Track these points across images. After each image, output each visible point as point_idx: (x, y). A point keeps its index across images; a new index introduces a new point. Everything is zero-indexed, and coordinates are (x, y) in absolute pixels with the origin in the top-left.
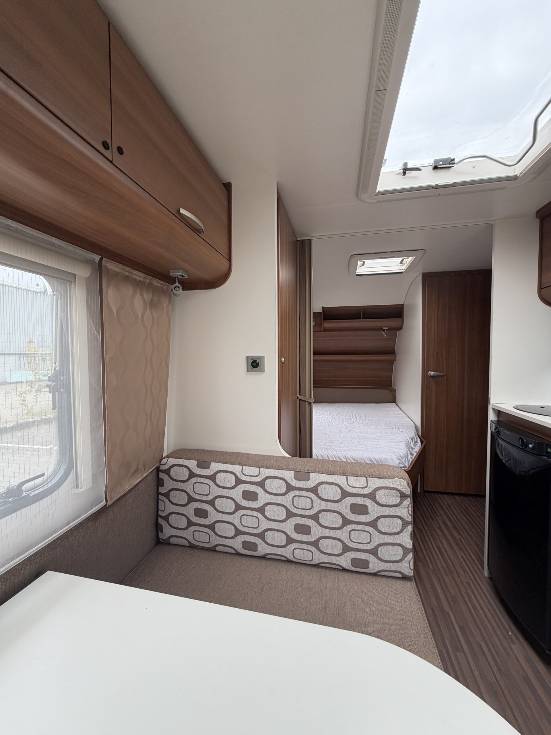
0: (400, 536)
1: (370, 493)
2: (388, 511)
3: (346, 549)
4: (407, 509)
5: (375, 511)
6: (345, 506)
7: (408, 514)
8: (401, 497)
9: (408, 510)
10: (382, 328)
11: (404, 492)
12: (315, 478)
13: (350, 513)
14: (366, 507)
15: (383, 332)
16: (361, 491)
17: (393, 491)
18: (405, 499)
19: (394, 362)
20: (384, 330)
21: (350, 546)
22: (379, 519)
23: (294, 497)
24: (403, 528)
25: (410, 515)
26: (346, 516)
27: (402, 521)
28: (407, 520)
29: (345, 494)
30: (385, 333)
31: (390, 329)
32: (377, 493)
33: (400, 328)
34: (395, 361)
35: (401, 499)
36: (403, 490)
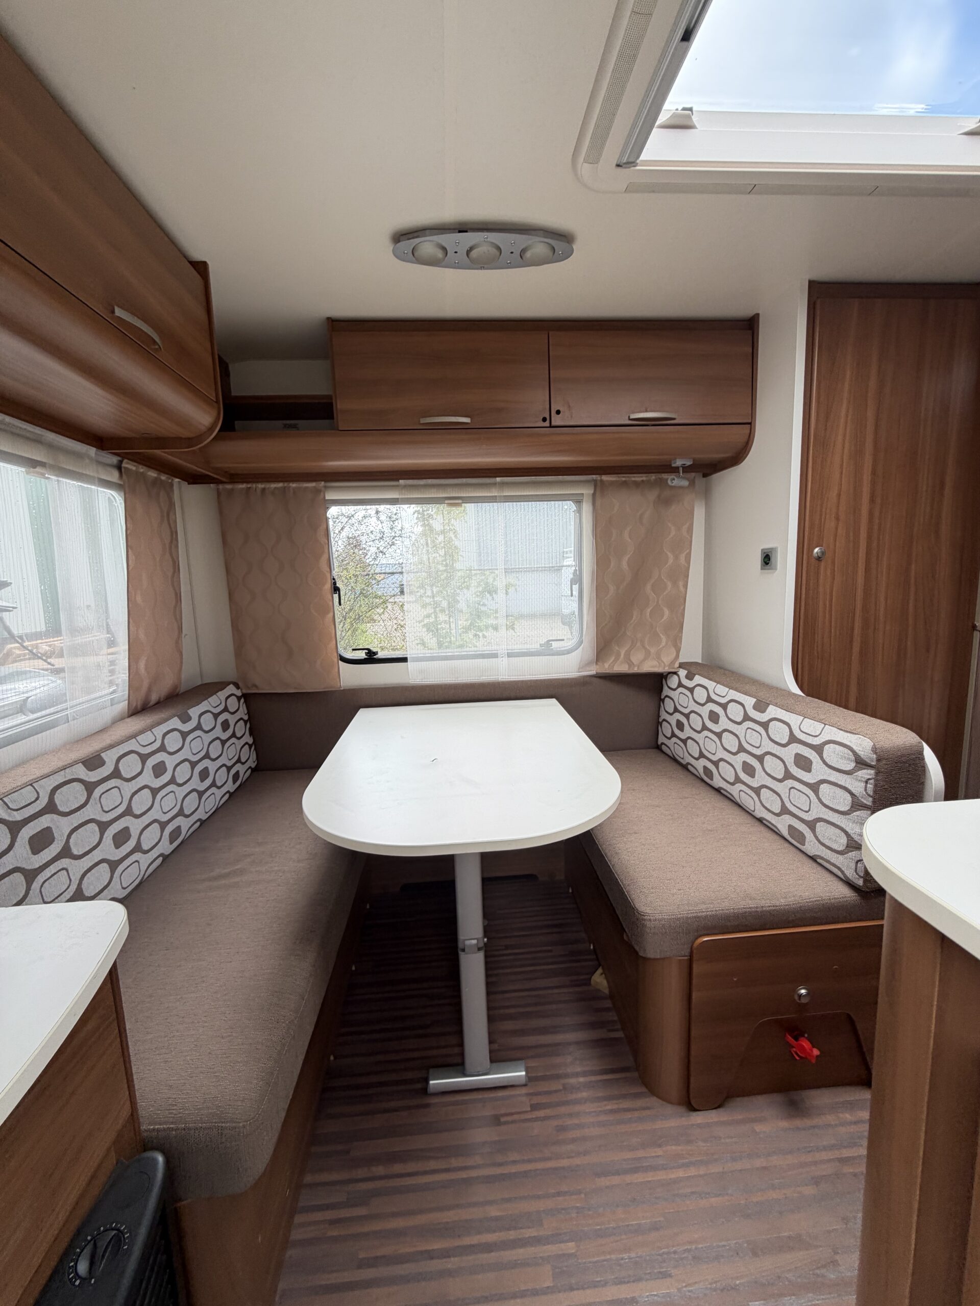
0: (846, 818)
1: (818, 745)
2: (834, 777)
3: (785, 811)
4: (863, 785)
5: (819, 772)
6: (789, 754)
7: (865, 793)
8: (857, 762)
9: (866, 787)
11: (862, 756)
12: (773, 711)
13: (793, 764)
14: (811, 762)
16: (810, 740)
17: (846, 750)
18: (864, 769)
21: (789, 807)
22: (822, 784)
23: (748, 728)
24: (853, 809)
25: (869, 795)
26: (789, 767)
27: (852, 797)
28: (863, 800)
29: (793, 739)
32: (827, 747)
35: (856, 766)
36: (861, 754)
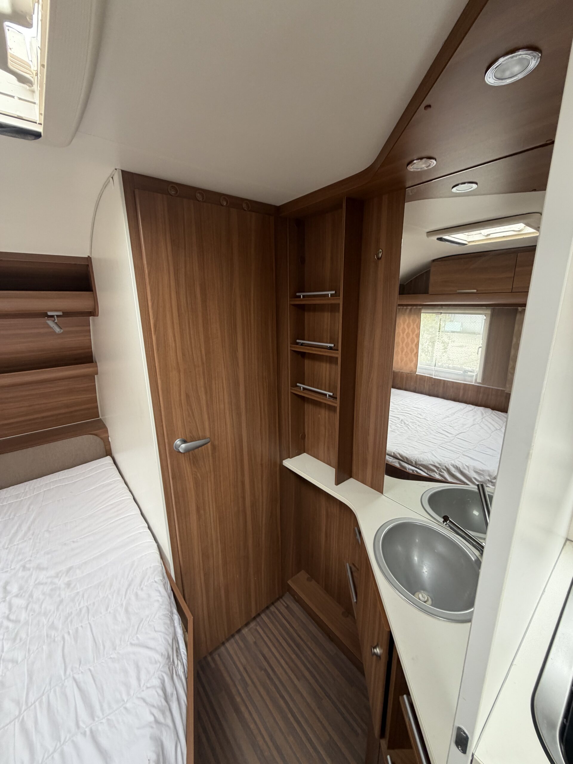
10: (47, 313)
15: (50, 323)
19: (96, 376)
20: (52, 316)
30: (56, 323)
31: (66, 314)
33: (93, 312)
34: (97, 374)
